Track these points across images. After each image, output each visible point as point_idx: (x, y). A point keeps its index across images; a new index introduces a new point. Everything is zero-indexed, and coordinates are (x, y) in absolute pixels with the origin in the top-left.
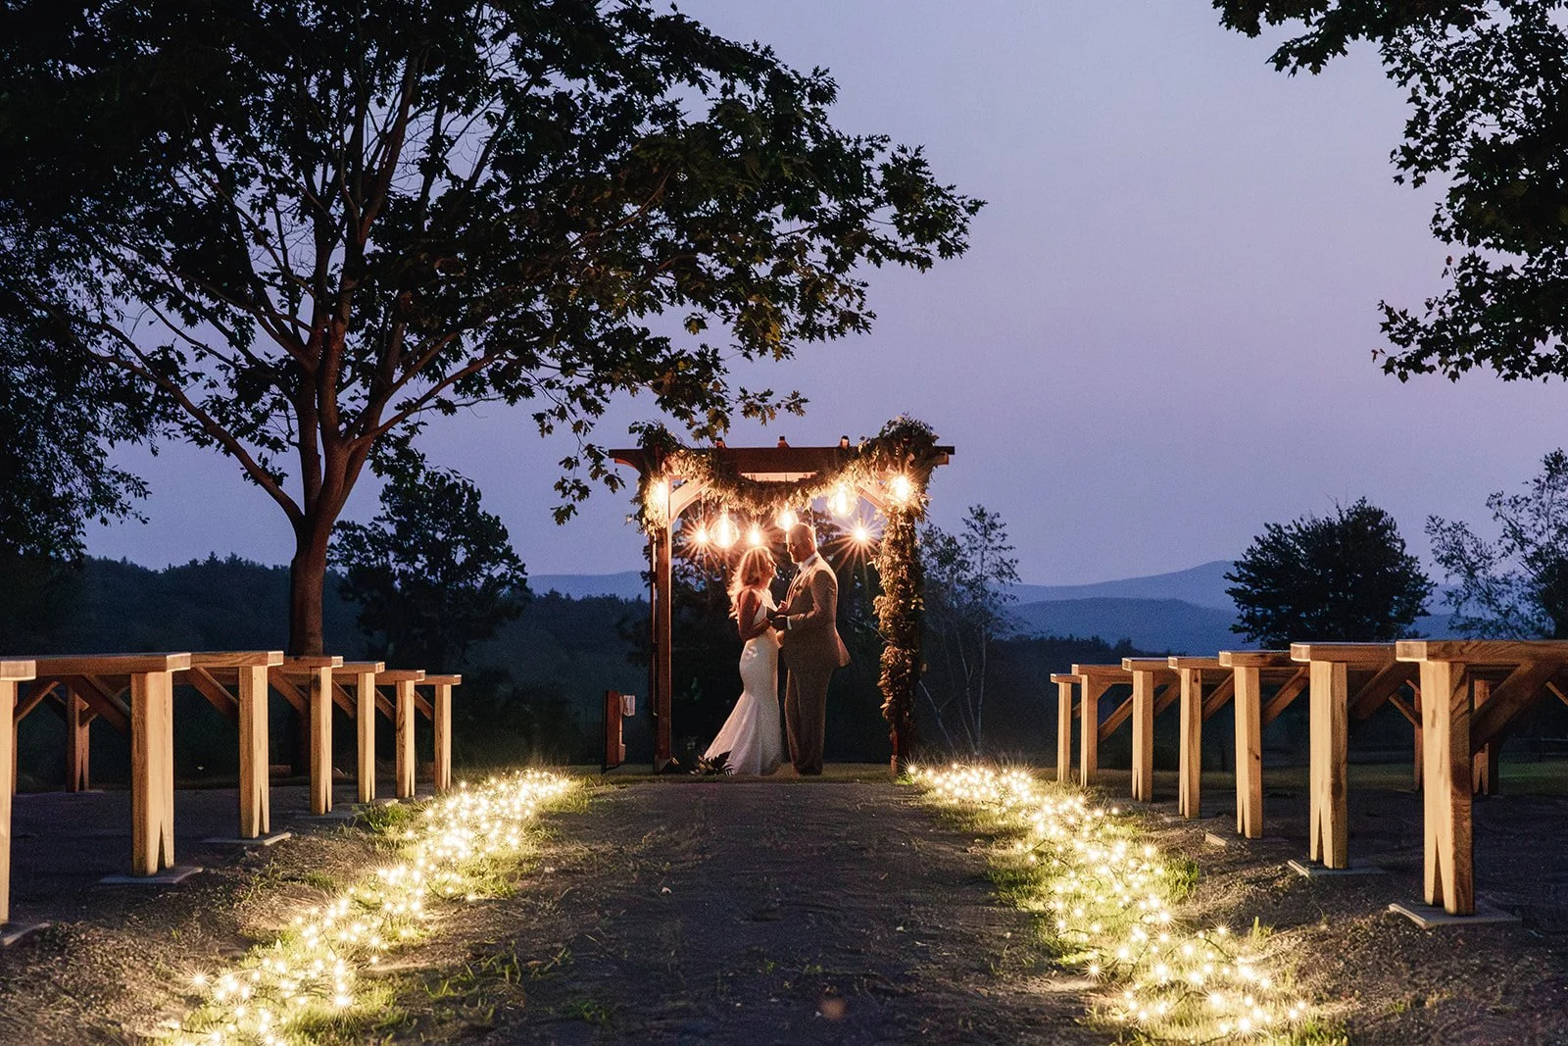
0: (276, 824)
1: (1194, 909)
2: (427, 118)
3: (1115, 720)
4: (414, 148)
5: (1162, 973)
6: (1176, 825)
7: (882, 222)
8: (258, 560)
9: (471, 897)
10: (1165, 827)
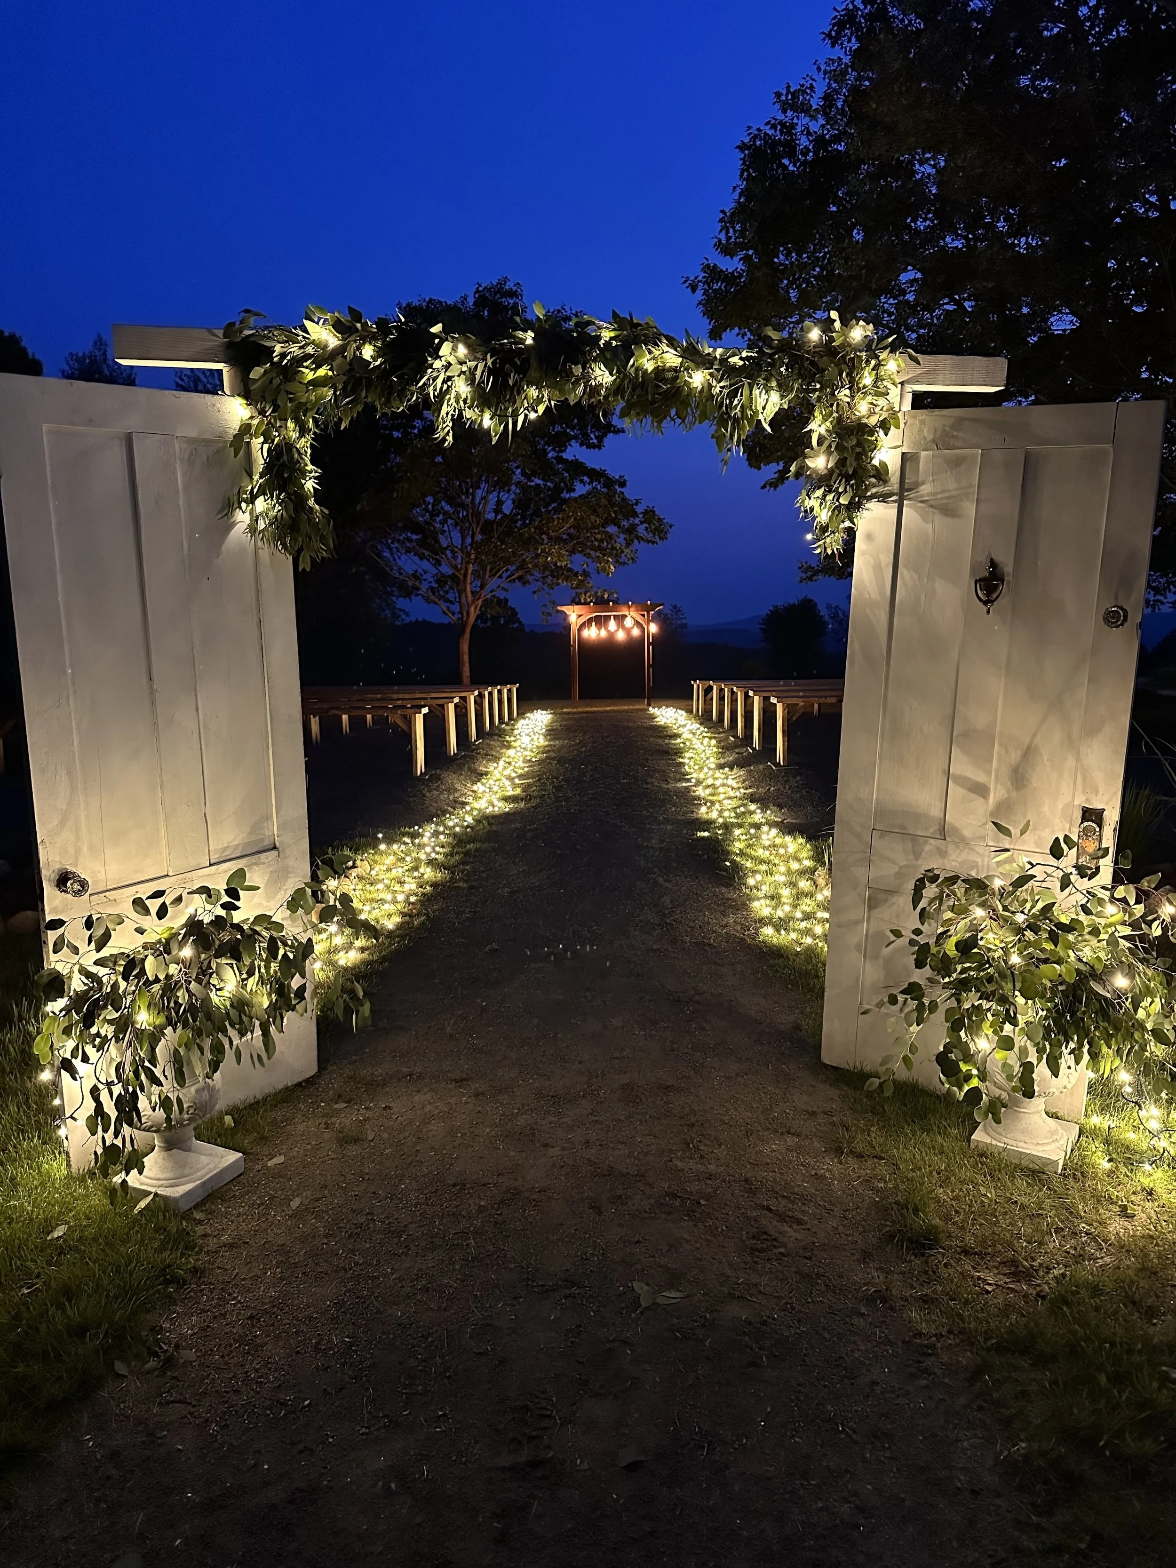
0: (478, 738)
1: (722, 761)
2: (495, 494)
3: (709, 697)
4: (491, 505)
5: (710, 781)
6: (723, 732)
7: (641, 530)
8: (433, 621)
9: (534, 759)
10: (719, 733)
